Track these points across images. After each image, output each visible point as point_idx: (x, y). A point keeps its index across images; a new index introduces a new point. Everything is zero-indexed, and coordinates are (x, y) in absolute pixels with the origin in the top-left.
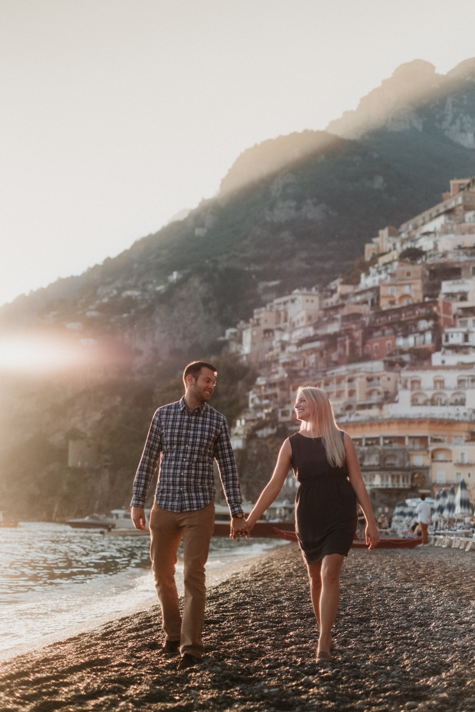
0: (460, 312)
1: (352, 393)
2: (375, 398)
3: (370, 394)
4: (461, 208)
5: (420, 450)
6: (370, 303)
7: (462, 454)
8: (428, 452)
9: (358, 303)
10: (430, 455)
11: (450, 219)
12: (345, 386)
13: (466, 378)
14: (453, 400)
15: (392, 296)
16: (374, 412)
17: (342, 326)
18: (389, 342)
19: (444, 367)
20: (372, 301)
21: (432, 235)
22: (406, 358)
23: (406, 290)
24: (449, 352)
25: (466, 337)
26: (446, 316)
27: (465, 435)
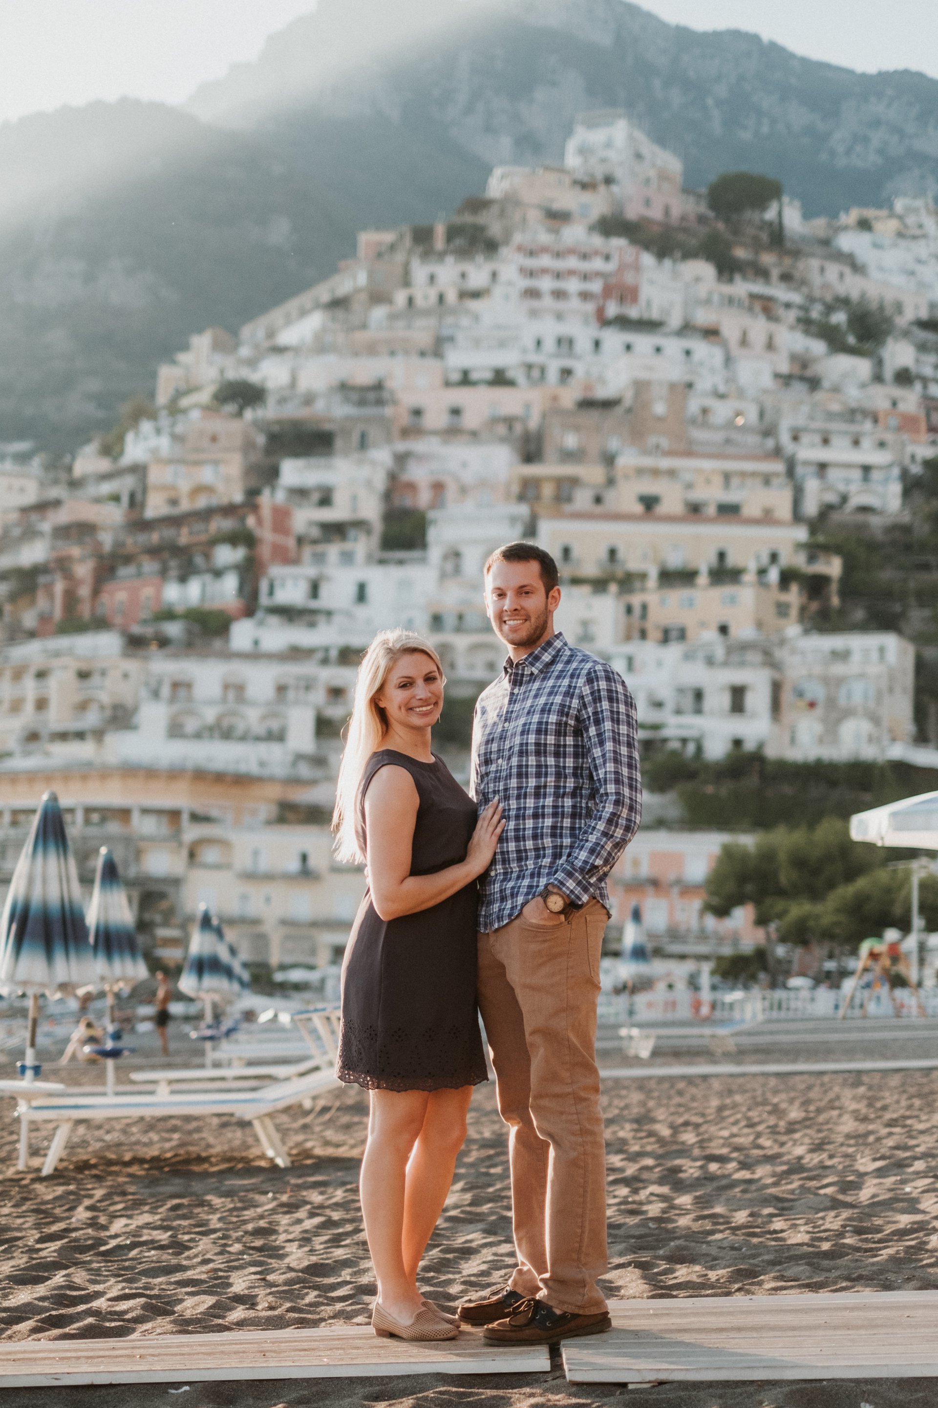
0: (315, 532)
1: (41, 704)
2: (92, 719)
3: (83, 706)
4: (363, 297)
5: (164, 840)
6: (125, 499)
7: (256, 853)
8: (180, 844)
9: (98, 500)
10: (185, 853)
11: (333, 319)
12: (30, 688)
13: (291, 682)
14: (259, 729)
15: (173, 488)
16: (84, 750)
17: (53, 548)
18: (148, 592)
19: (255, 655)
20: (132, 496)
21: (289, 356)
22: (174, 629)
23: (207, 475)
24: (274, 621)
25: (315, 589)
26: (280, 539)
27: (266, 810)
